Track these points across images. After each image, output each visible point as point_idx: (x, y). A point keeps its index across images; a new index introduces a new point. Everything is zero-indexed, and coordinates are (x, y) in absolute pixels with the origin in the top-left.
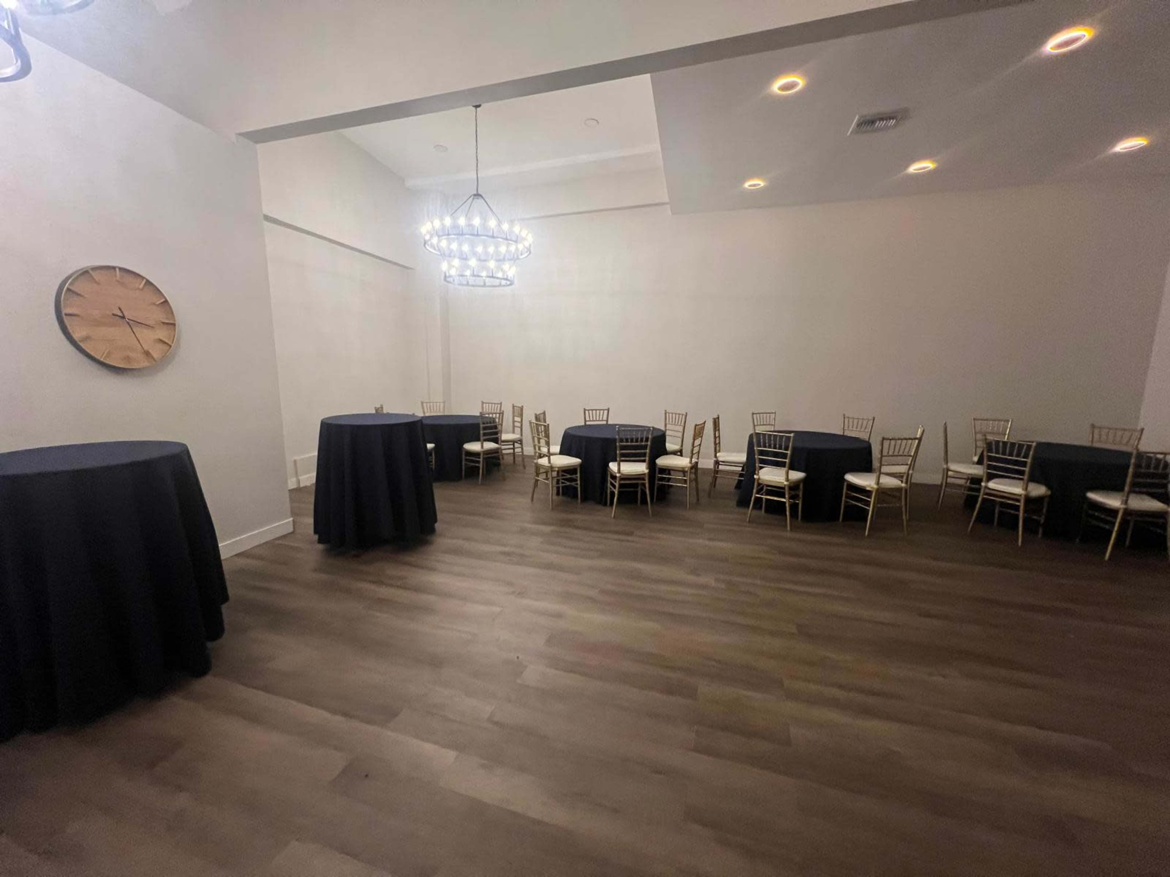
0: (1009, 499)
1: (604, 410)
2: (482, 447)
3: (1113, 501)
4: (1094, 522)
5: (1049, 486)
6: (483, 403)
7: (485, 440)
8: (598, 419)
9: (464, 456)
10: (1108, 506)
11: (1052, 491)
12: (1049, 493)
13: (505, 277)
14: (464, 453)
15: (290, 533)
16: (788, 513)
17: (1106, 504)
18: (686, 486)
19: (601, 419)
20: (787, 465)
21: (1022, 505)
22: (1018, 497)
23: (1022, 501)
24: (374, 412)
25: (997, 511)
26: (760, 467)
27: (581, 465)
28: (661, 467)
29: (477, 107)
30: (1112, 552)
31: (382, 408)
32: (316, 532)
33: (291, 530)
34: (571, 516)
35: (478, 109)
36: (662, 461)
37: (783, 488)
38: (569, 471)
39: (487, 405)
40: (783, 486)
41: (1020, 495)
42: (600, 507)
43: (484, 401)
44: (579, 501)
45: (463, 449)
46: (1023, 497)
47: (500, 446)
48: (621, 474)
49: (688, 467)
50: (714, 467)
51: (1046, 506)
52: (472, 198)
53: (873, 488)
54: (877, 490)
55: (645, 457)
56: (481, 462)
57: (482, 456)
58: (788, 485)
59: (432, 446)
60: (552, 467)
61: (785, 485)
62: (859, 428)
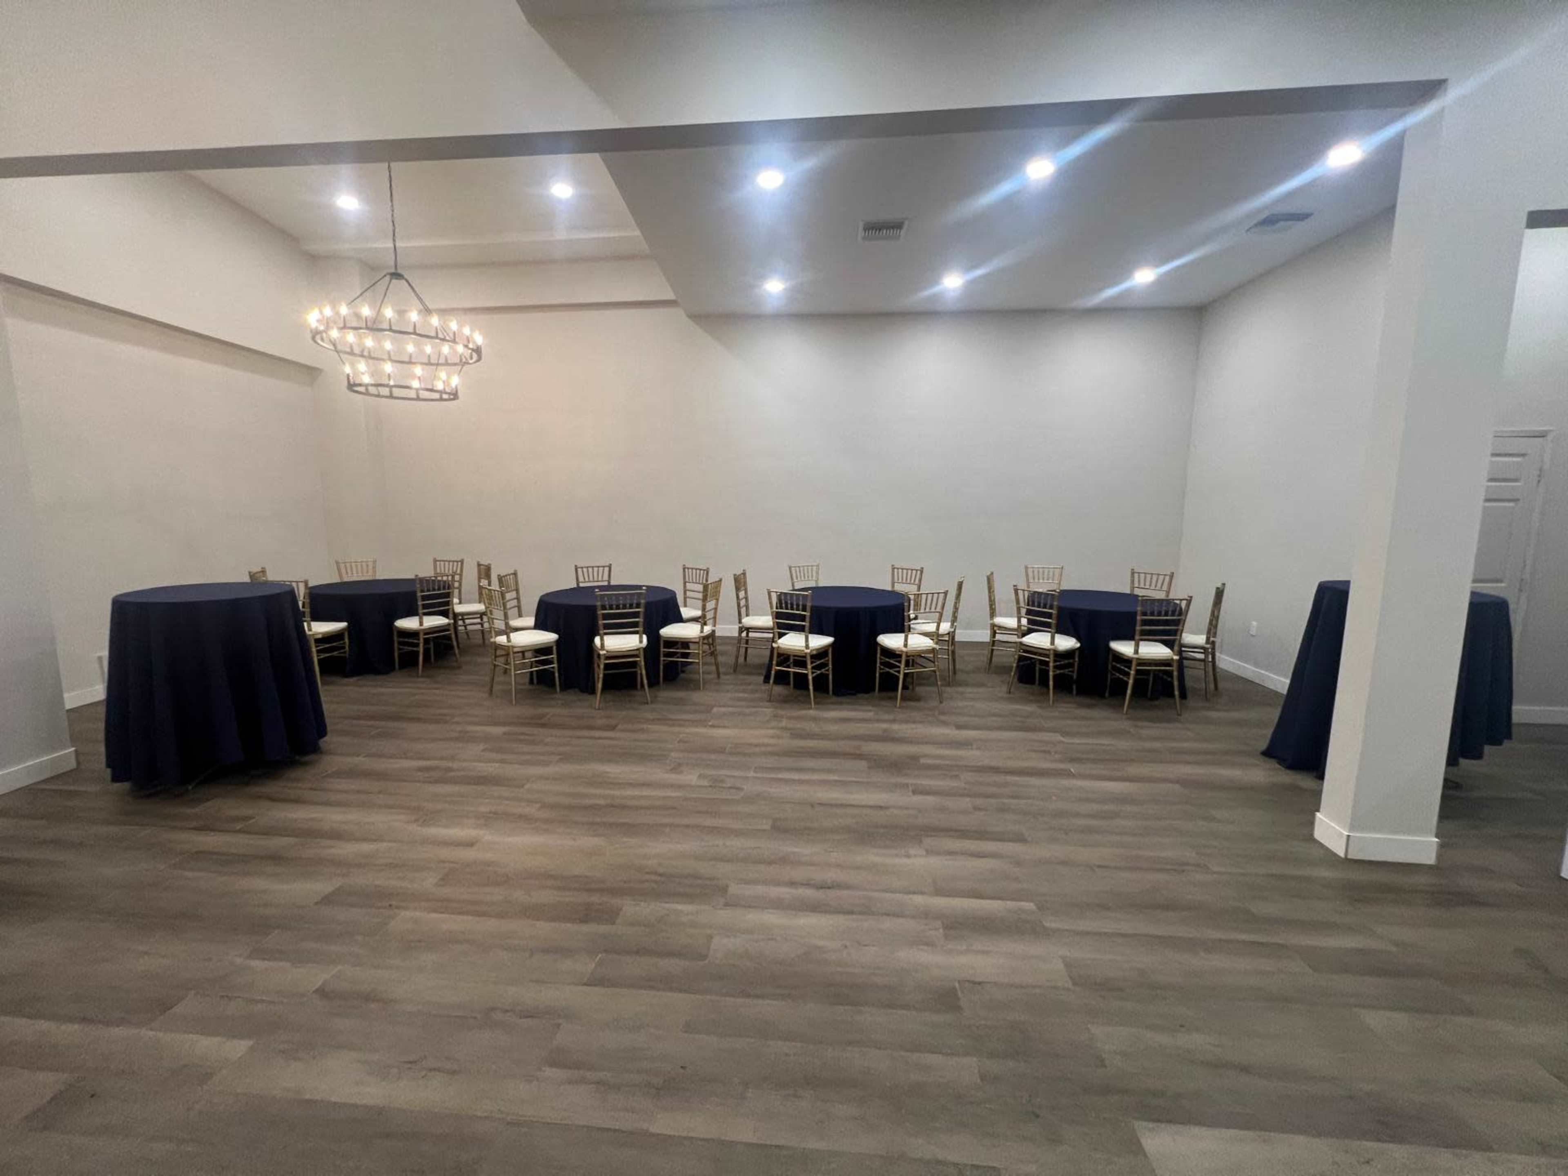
0: (1040, 655)
1: (604, 567)
2: (421, 624)
5: (1079, 639)
6: (435, 561)
7: (427, 614)
8: (596, 579)
9: (395, 638)
11: (1081, 643)
12: (1078, 645)
14: (395, 633)
15: (71, 771)
16: (811, 687)
18: (697, 661)
19: (600, 579)
20: (807, 629)
23: (1052, 656)
24: (247, 579)
25: (1037, 669)
26: (779, 633)
27: (558, 642)
28: (666, 639)
31: (263, 571)
32: (108, 765)
33: (73, 764)
34: (541, 711)
36: (671, 631)
37: (805, 657)
38: (542, 650)
39: (442, 563)
40: (804, 655)
42: (586, 696)
43: (437, 559)
44: (558, 689)
45: (394, 628)
46: (1052, 652)
47: (452, 621)
48: (607, 651)
49: (699, 638)
50: (737, 635)
51: (1077, 659)
52: (388, 278)
53: (902, 651)
54: (907, 652)
55: (637, 627)
56: (421, 645)
57: (422, 637)
58: (810, 653)
59: (343, 625)
60: (513, 647)
61: (806, 653)
62: (909, 580)
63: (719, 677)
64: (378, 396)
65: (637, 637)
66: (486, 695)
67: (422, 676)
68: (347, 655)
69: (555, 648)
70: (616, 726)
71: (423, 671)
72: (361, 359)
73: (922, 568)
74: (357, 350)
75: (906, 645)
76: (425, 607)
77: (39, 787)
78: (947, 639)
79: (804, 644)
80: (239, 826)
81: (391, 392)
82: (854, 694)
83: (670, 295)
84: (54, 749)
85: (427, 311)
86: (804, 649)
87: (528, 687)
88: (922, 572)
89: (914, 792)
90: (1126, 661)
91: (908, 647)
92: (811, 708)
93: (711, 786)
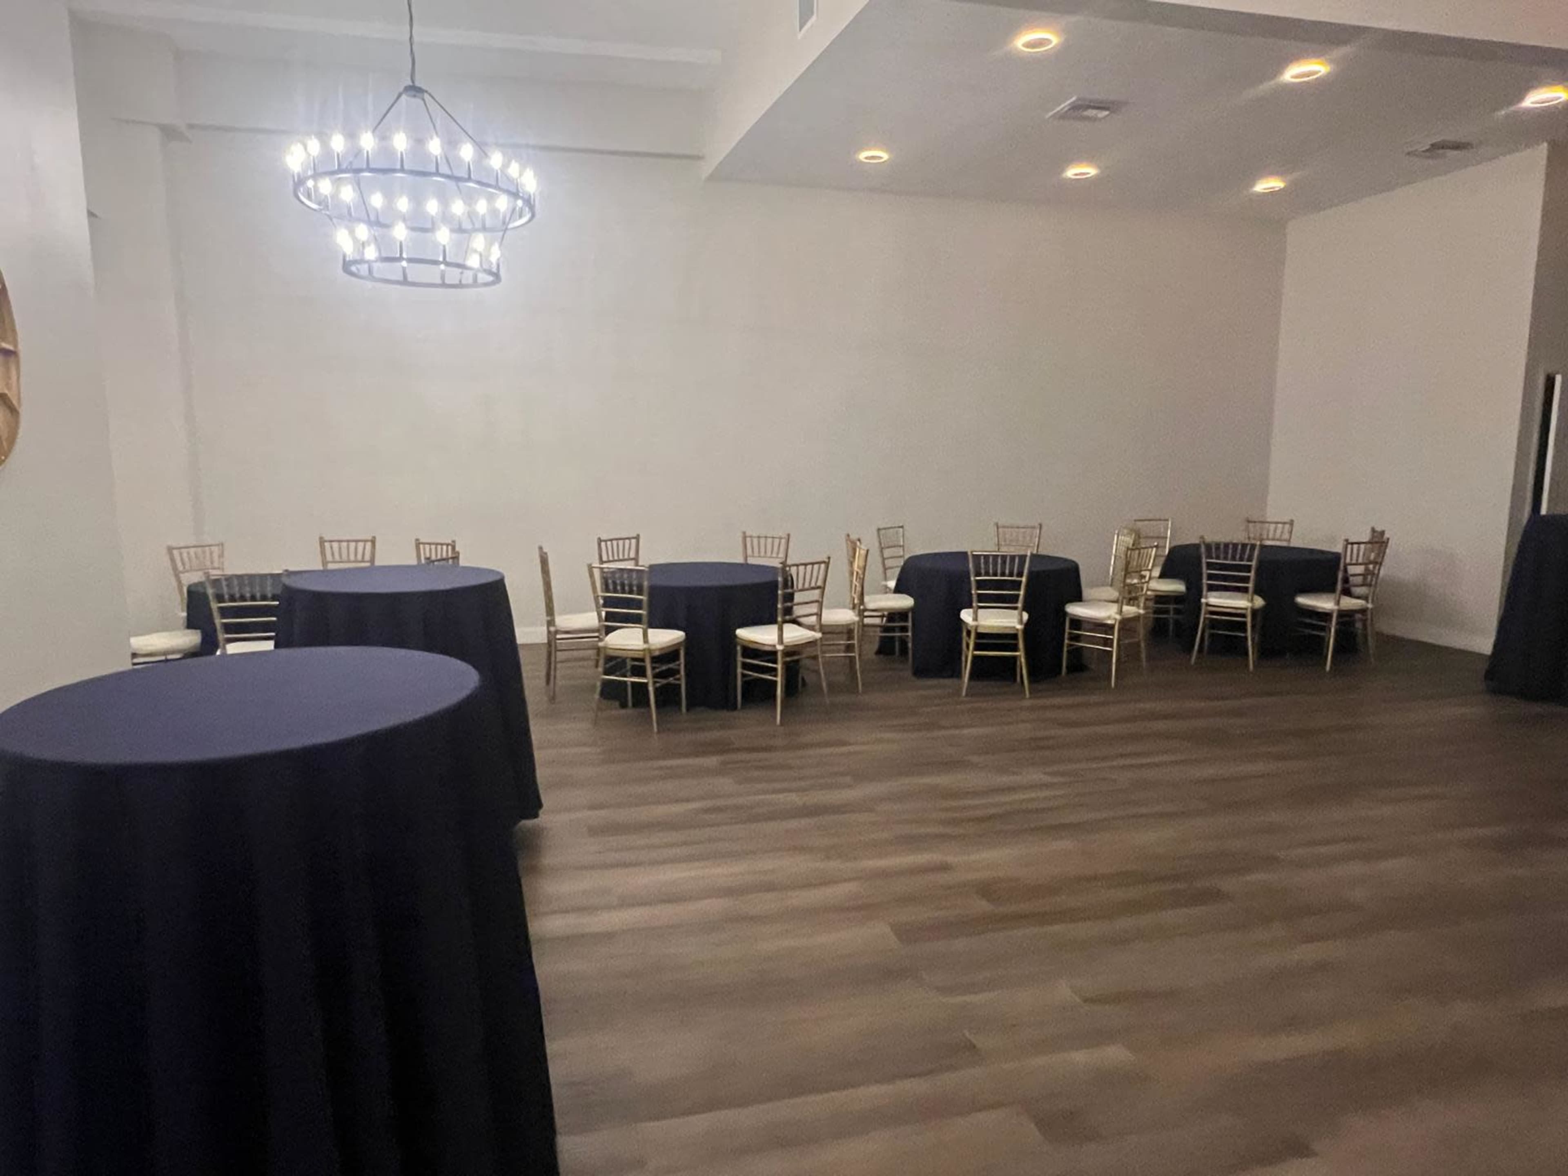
3: (1325, 603)
4: (1308, 631)
10: (1320, 610)
13: (485, 266)
17: (1318, 608)
21: (1249, 619)
22: (1243, 612)
30: (1332, 662)
41: (1246, 609)
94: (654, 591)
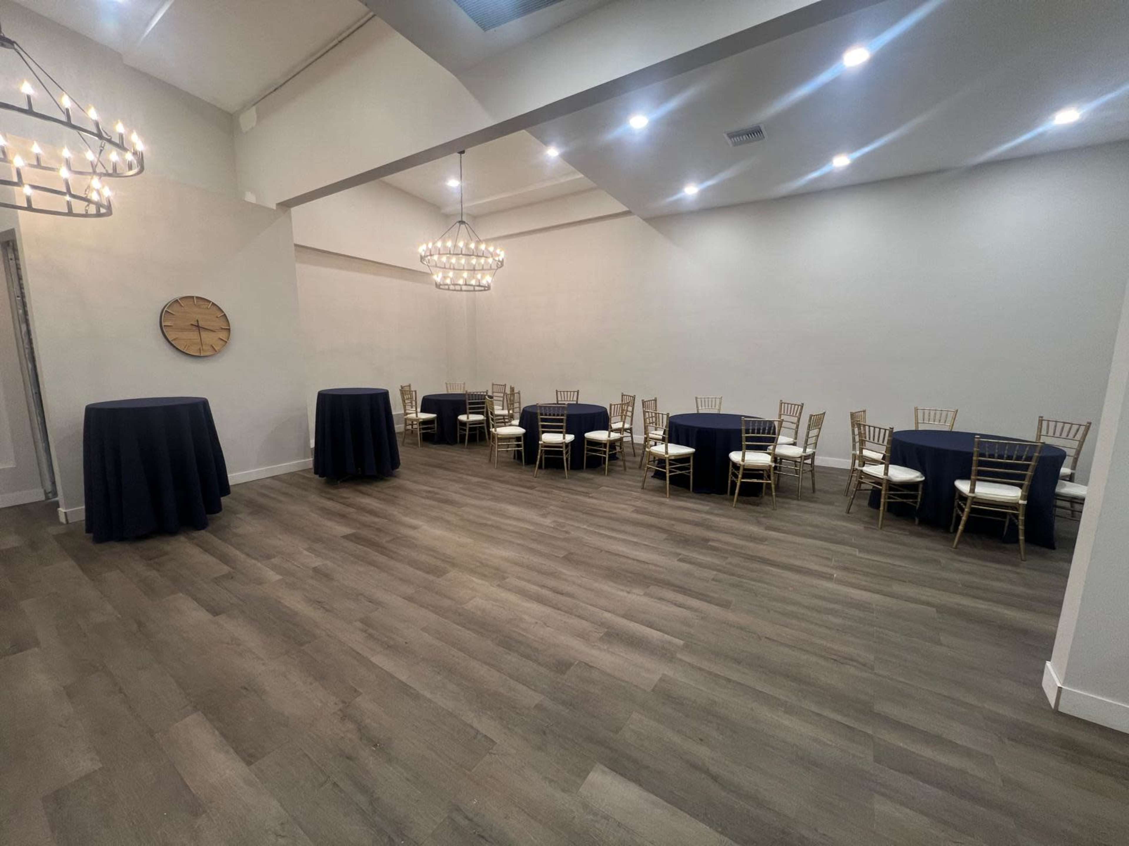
1: (574, 392)
2: (468, 418)
5: (924, 472)
7: (471, 413)
11: (925, 476)
12: (923, 478)
16: (668, 482)
19: (569, 400)
21: (883, 488)
23: (884, 485)
27: (525, 435)
28: (588, 440)
29: (462, 152)
30: (960, 540)
31: (410, 386)
33: (311, 466)
35: (462, 155)
36: (592, 435)
37: (665, 460)
38: (517, 439)
40: (664, 458)
41: (883, 479)
42: (532, 469)
44: (524, 463)
46: (885, 482)
47: (485, 418)
48: (544, 442)
49: (607, 441)
50: (643, 443)
51: (920, 493)
52: (458, 224)
53: (740, 464)
54: (744, 466)
55: (562, 429)
56: (467, 431)
57: (468, 426)
58: (668, 457)
59: (434, 416)
60: (498, 434)
61: (666, 457)
62: (789, 413)
63: (625, 469)
64: (455, 290)
65: (561, 435)
66: (487, 461)
67: (467, 448)
68: (436, 432)
69: (522, 438)
70: (536, 487)
71: (467, 445)
72: (449, 270)
73: (803, 404)
74: (447, 266)
75: (743, 460)
76: (470, 409)
77: (298, 473)
78: (799, 461)
79: (664, 451)
80: (341, 501)
81: (461, 288)
82: (708, 494)
83: (625, 209)
84: (304, 458)
85: (479, 242)
86: (664, 454)
87: (512, 460)
88: (802, 407)
89: (680, 560)
90: (963, 498)
91: (745, 462)
92: (666, 497)
93: (553, 528)
94: (569, 416)
